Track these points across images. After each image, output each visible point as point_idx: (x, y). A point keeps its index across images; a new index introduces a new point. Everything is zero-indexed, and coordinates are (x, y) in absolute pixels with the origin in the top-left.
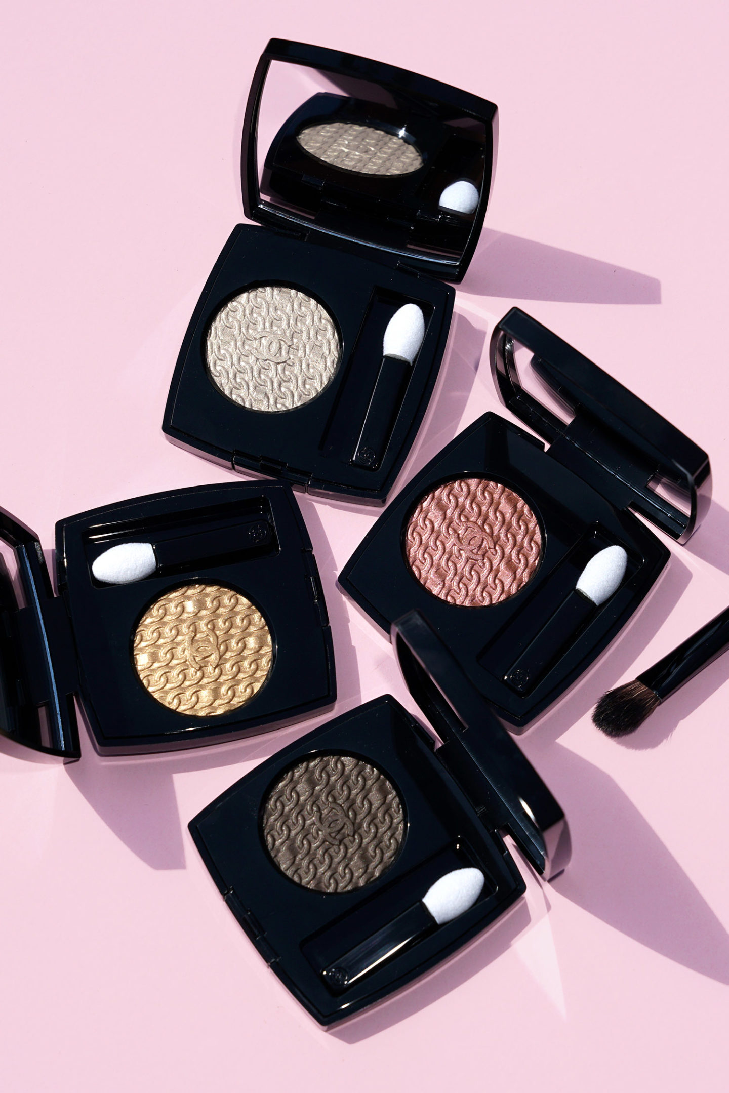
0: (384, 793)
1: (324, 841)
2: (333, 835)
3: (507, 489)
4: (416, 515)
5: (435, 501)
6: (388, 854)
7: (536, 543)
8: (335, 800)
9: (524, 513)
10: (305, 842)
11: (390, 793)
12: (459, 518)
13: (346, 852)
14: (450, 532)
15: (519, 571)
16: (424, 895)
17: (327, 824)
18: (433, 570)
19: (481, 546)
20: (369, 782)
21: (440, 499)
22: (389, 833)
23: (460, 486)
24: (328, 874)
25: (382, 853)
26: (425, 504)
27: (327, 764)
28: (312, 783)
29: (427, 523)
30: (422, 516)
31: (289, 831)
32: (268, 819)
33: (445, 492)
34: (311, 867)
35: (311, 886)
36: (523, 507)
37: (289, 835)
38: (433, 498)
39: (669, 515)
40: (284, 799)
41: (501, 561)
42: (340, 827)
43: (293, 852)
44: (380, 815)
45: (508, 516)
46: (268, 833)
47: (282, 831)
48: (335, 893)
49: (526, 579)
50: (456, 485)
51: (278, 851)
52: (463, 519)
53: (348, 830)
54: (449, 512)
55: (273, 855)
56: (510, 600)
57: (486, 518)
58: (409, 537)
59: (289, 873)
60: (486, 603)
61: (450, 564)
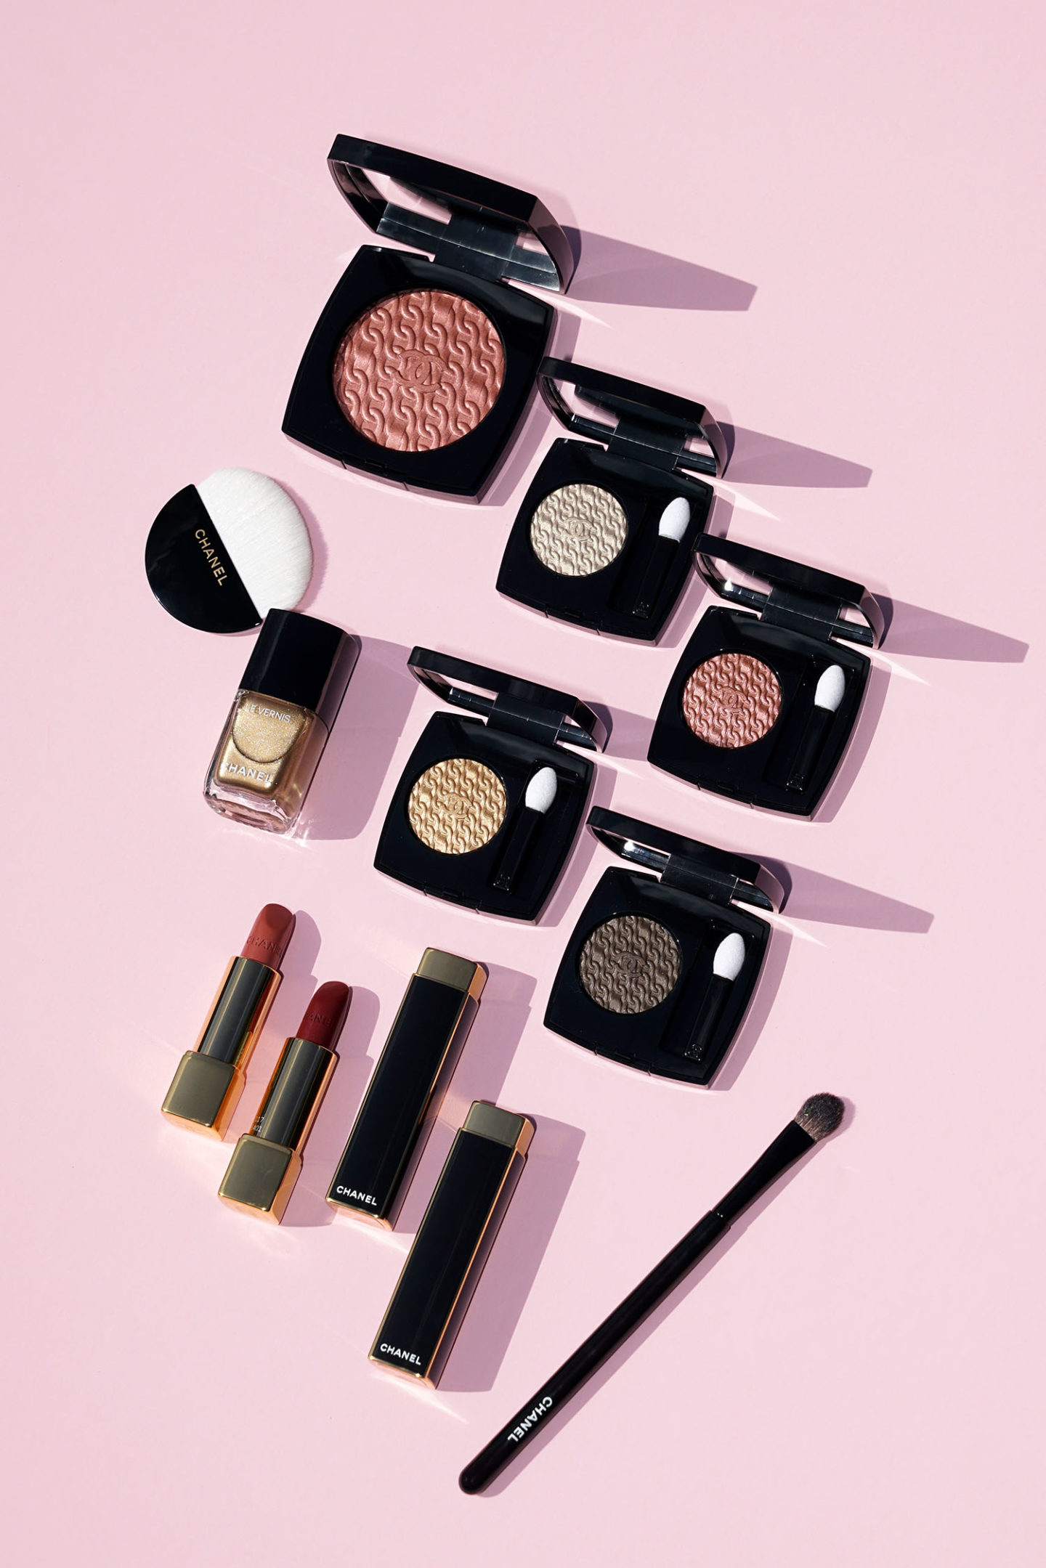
0: (647, 927)
1: (631, 980)
2: (634, 972)
3: (742, 655)
4: (685, 696)
5: (695, 682)
6: (675, 961)
7: (775, 685)
8: (621, 951)
9: (759, 668)
10: (620, 987)
11: (651, 924)
12: (716, 688)
13: (649, 976)
14: (713, 699)
15: (770, 709)
16: (713, 970)
17: (625, 968)
18: (710, 730)
19: (737, 701)
20: (634, 926)
21: (698, 679)
22: (666, 948)
23: (709, 665)
24: (647, 996)
25: (671, 962)
26: (689, 687)
27: (602, 933)
28: (600, 950)
29: (695, 699)
30: (690, 695)
31: (606, 987)
32: (589, 989)
33: (700, 673)
34: (634, 999)
35: (642, 1010)
36: (757, 664)
37: (608, 990)
38: (693, 681)
39: (861, 633)
40: (590, 971)
41: (755, 707)
42: (635, 964)
43: (617, 997)
44: (653, 941)
45: (749, 674)
46: (595, 997)
47: (602, 990)
48: (659, 1004)
49: (777, 713)
50: (706, 665)
51: (608, 1004)
52: (719, 688)
53: (641, 962)
54: (707, 686)
55: (606, 1007)
56: (771, 732)
57: (734, 681)
58: (686, 713)
59: (624, 1011)
60: (755, 739)
61: (721, 722)
